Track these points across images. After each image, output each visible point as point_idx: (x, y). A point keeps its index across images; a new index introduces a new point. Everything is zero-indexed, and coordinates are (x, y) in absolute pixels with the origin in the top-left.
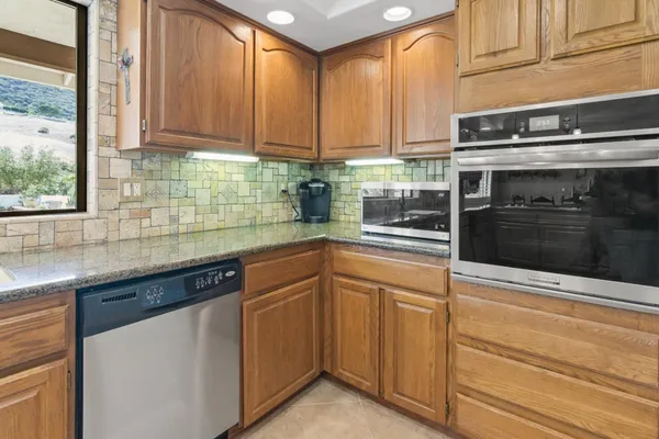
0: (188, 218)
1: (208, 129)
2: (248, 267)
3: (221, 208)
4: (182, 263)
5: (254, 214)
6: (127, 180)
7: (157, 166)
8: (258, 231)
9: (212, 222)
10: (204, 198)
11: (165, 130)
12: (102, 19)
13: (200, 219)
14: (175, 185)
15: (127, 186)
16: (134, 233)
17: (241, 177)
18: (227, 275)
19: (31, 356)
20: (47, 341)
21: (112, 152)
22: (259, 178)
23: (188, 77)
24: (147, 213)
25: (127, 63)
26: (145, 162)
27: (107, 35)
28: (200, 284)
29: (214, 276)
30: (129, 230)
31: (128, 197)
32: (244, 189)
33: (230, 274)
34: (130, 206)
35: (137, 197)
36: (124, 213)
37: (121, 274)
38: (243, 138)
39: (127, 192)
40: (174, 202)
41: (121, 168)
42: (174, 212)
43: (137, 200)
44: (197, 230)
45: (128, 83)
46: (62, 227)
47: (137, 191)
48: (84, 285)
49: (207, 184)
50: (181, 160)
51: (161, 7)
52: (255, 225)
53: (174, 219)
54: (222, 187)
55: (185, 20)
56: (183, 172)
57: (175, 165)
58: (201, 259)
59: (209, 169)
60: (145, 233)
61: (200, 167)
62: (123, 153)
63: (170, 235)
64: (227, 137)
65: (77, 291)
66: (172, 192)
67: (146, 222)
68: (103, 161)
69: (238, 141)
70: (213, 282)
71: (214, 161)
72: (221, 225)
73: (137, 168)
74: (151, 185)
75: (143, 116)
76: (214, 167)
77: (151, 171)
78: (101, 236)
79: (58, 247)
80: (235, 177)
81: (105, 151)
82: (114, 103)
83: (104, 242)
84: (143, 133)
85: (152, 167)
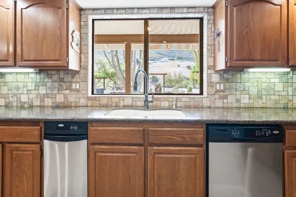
0: (245, 100)
1: (258, 56)
2: (287, 131)
3: (264, 97)
4: (248, 121)
5: (286, 101)
6: (218, 83)
7: (231, 77)
8: (290, 112)
9: (259, 103)
10: (254, 91)
11: (236, 60)
12: (208, 20)
13: (251, 101)
14: (239, 85)
15: (218, 85)
16: (221, 105)
17: (277, 80)
18: (274, 132)
19: (194, 143)
20: (197, 139)
21: (212, 71)
22: (290, 81)
23: (247, 33)
24: (226, 97)
25: (219, 35)
26: (225, 75)
27: (210, 26)
28: (257, 133)
29: (266, 131)
30: (219, 103)
31: (218, 90)
32: (279, 87)
33: (276, 132)
34: (219, 93)
35: (222, 90)
36: (217, 96)
37: (222, 121)
38: (280, 59)
39: (218, 88)
40: (238, 93)
41: (216, 78)
42: (238, 97)
43: (222, 91)
44: (250, 106)
45: (219, 43)
46: (196, 100)
47: (222, 88)
48: (209, 122)
49: (255, 84)
50: (242, 73)
51: (233, 6)
52: (287, 108)
53: (238, 101)
54: (264, 85)
55: (245, 7)
56: (242, 78)
57: (238, 76)
58: (258, 122)
59: (256, 77)
60: (225, 105)
61: (251, 76)
62: (217, 72)
63: (236, 108)
64: (269, 59)
65: (206, 124)
66: (237, 88)
67: (225, 101)
68: (209, 76)
69: (277, 60)
70: (265, 134)
71: (259, 72)
72: (264, 106)
73: (222, 77)
74: (227, 85)
75: (226, 55)
76: (260, 75)
77: (227, 79)
78: (209, 105)
79: (195, 107)
80: (272, 81)
81: (210, 71)
82: (213, 52)
83: (209, 107)
84: (226, 62)
85: (228, 77)
